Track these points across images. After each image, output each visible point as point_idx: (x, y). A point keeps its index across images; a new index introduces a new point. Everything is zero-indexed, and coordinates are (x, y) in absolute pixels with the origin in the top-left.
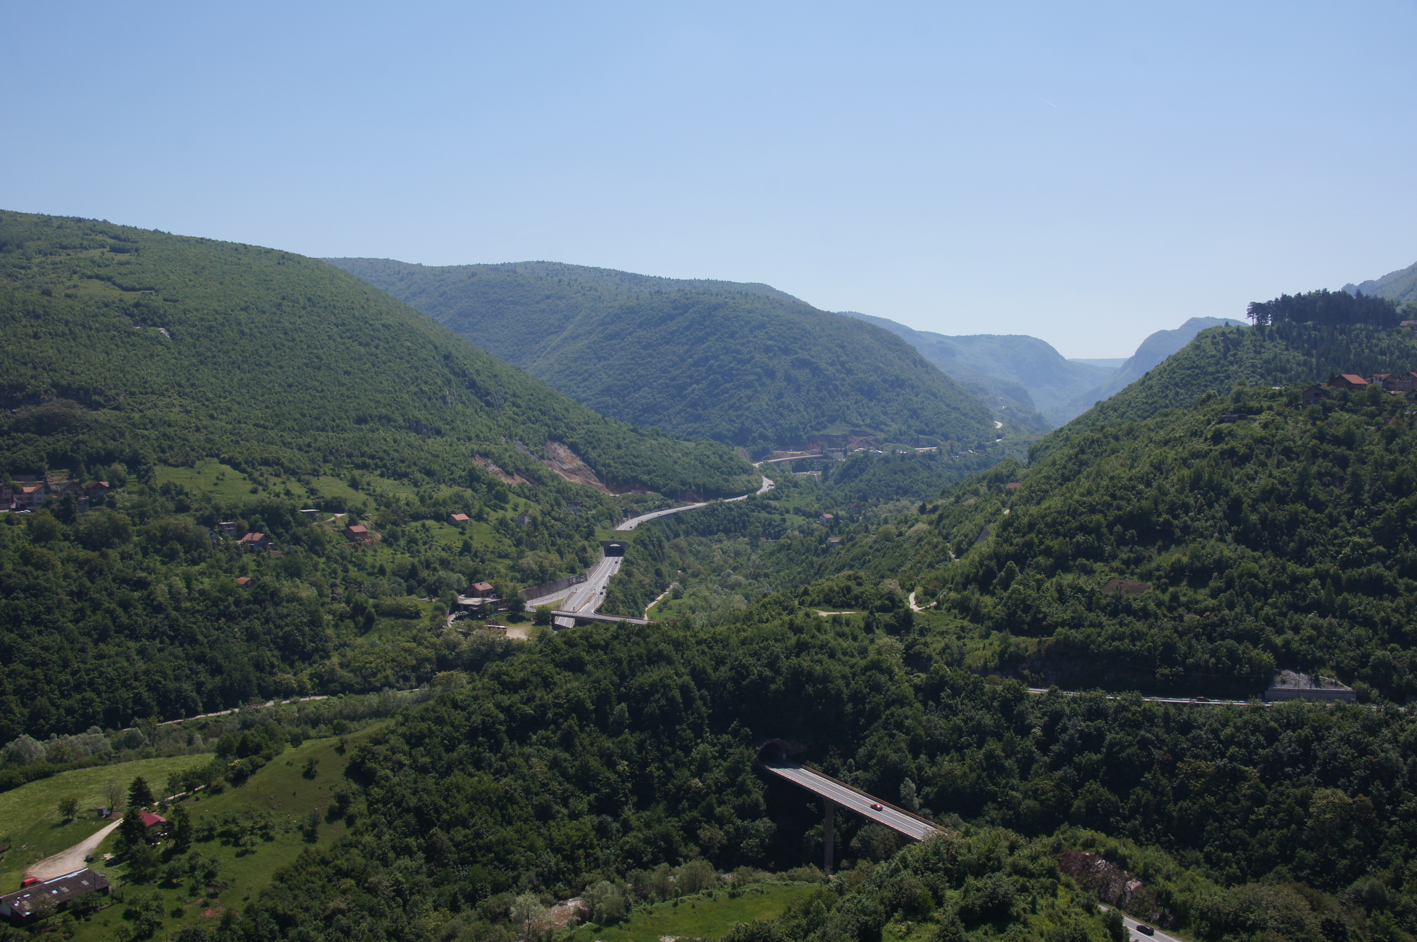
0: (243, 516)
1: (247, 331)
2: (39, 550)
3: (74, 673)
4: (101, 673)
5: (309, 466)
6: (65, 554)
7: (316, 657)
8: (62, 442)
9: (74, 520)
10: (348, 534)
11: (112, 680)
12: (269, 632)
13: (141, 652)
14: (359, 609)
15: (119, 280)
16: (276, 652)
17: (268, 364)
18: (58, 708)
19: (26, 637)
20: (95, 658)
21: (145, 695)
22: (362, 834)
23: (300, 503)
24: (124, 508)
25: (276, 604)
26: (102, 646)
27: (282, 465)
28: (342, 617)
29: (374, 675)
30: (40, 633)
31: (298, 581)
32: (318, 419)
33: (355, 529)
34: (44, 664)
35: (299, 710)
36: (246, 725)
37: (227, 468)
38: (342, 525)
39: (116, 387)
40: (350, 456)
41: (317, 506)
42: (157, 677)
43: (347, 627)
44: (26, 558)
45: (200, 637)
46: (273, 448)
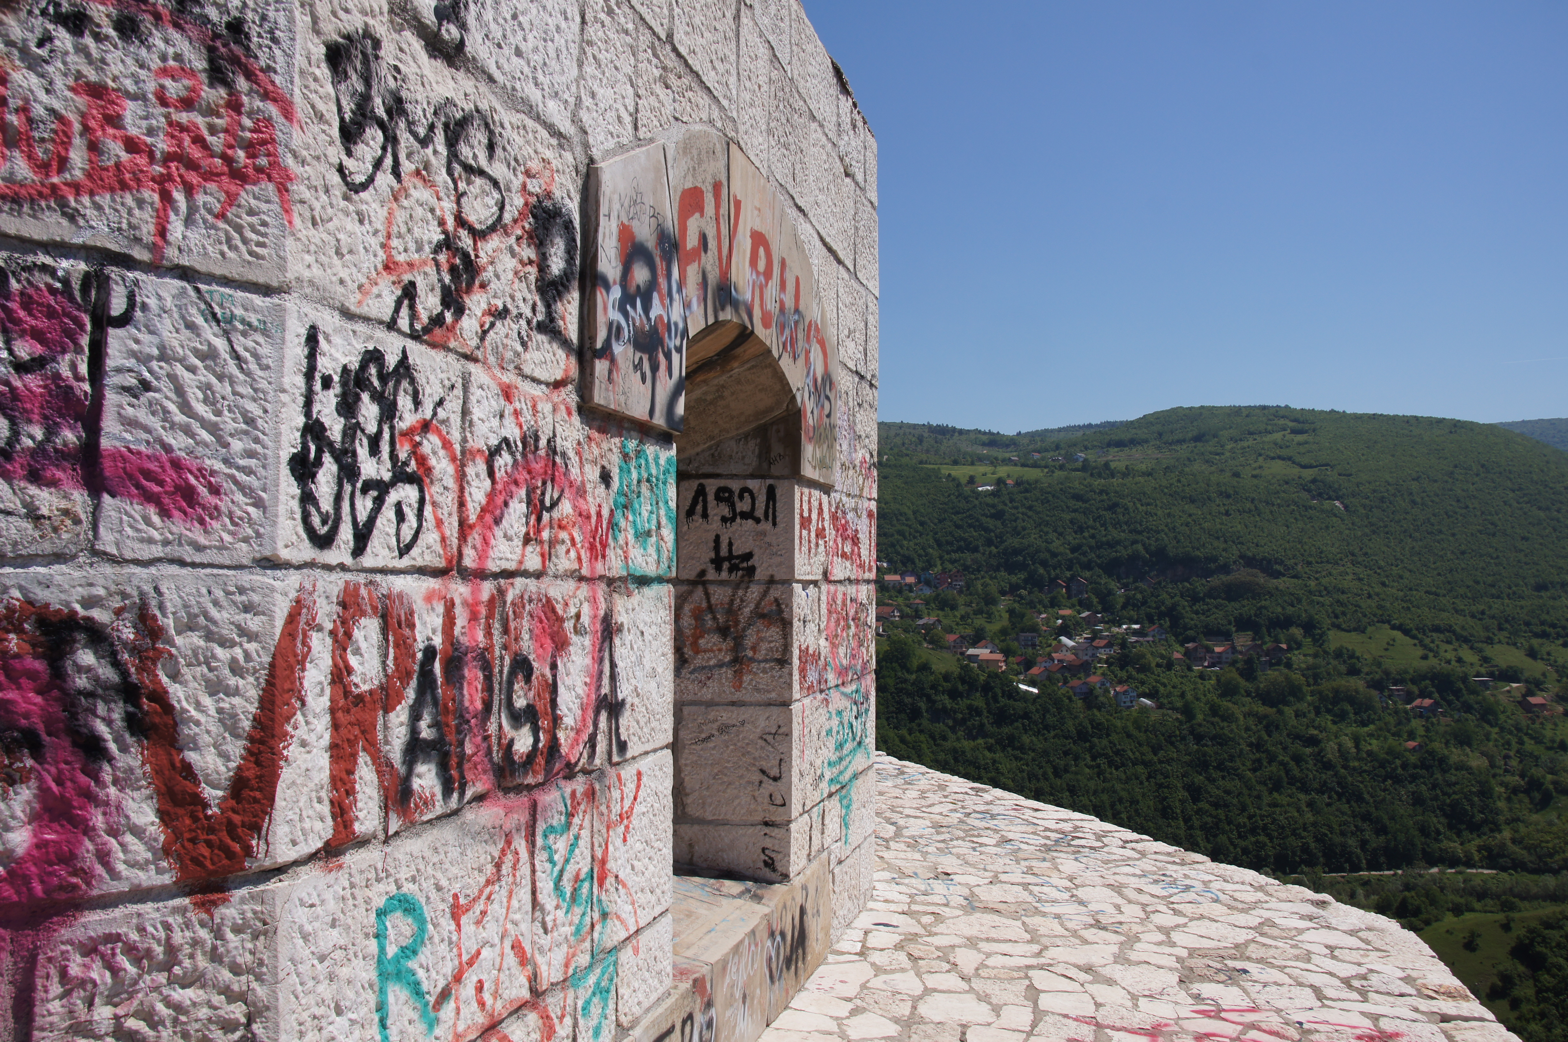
0: (1413, 681)
1: (1419, 500)
2: (1225, 704)
3: (1250, 817)
4: (1274, 820)
5: (1483, 634)
6: (1246, 709)
7: (1486, 829)
8: (1246, 607)
9: (1255, 678)
10: (1524, 704)
11: (1283, 828)
12: (1436, 798)
13: (1311, 804)
14: (1534, 785)
15: (1298, 459)
16: (1442, 819)
17: (1440, 532)
18: (1235, 846)
19: (1212, 780)
20: (1269, 805)
21: (1313, 845)
22: (1528, 1021)
23: (1473, 671)
24: (1300, 669)
25: (1444, 771)
26: (1275, 795)
27: (1454, 632)
28: (1515, 791)
29: (1551, 855)
30: (1223, 778)
31: (1468, 750)
32: (1492, 586)
33: (1533, 700)
34: (1226, 806)
35: (1465, 881)
36: (1407, 887)
37: (1397, 634)
38: (1518, 696)
39: (1294, 557)
40: (1527, 624)
41: (1491, 675)
42: (1324, 830)
43: (1520, 802)
44: (1214, 710)
45: (1366, 796)
46: (1444, 615)
